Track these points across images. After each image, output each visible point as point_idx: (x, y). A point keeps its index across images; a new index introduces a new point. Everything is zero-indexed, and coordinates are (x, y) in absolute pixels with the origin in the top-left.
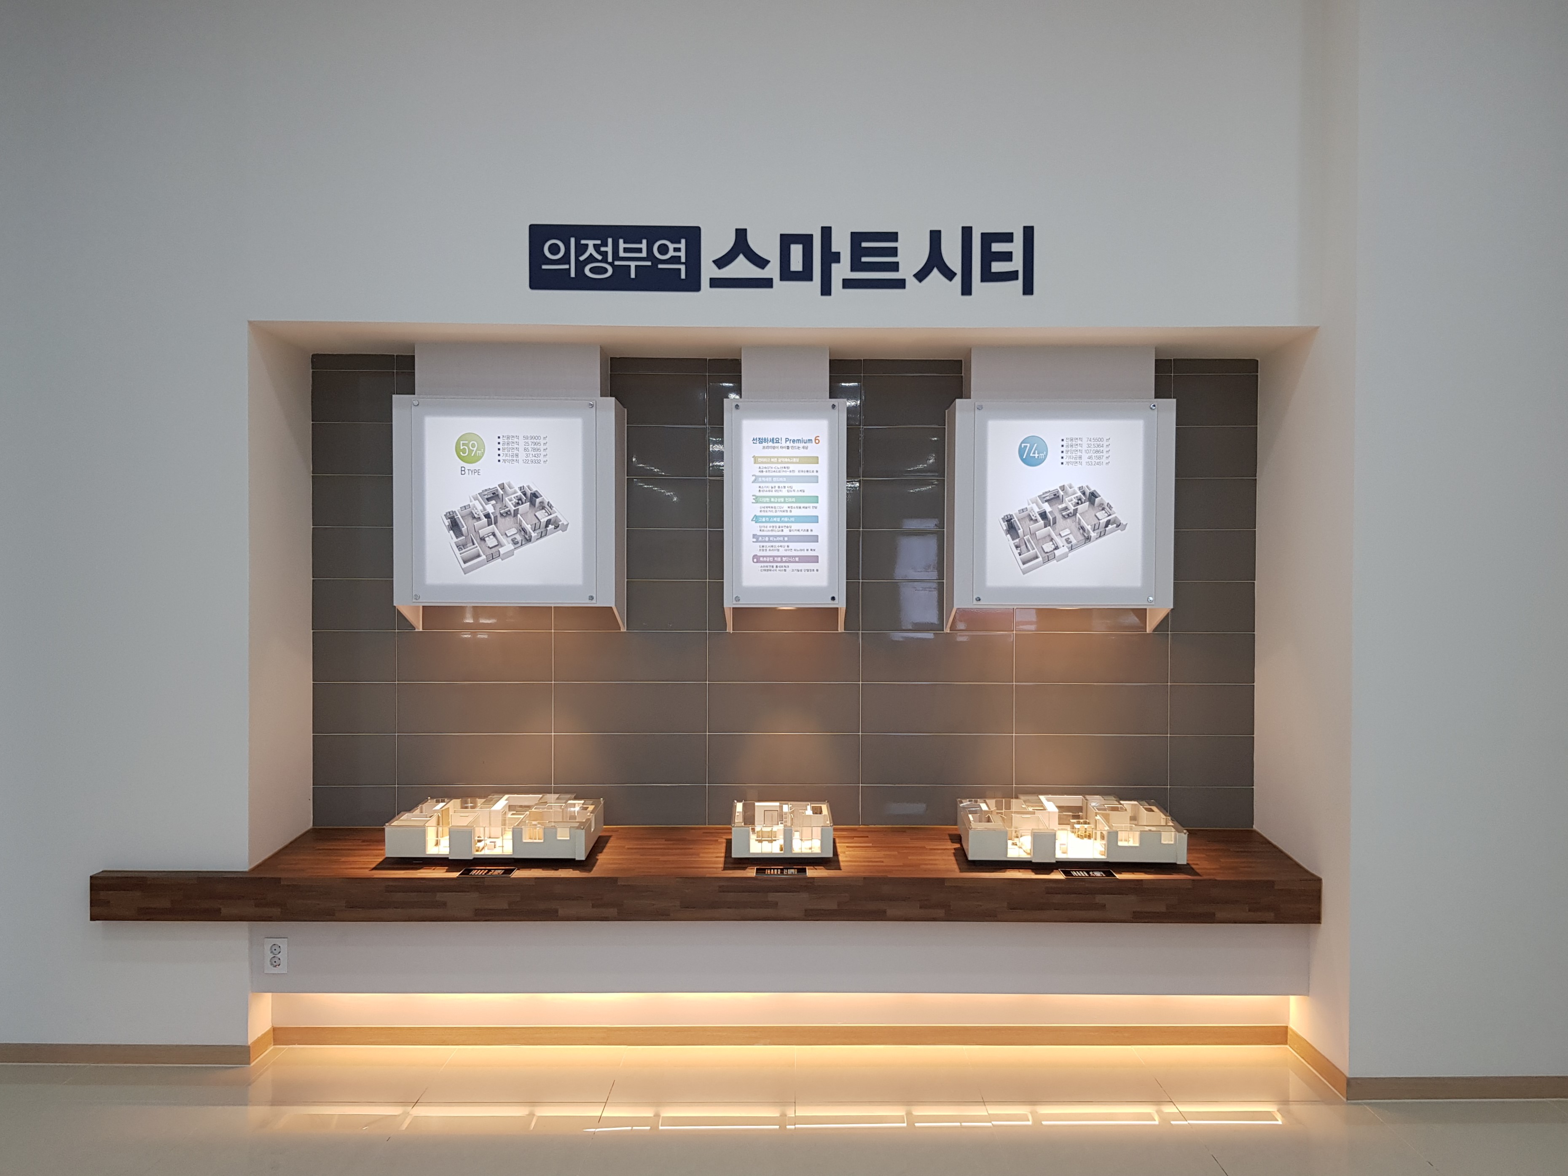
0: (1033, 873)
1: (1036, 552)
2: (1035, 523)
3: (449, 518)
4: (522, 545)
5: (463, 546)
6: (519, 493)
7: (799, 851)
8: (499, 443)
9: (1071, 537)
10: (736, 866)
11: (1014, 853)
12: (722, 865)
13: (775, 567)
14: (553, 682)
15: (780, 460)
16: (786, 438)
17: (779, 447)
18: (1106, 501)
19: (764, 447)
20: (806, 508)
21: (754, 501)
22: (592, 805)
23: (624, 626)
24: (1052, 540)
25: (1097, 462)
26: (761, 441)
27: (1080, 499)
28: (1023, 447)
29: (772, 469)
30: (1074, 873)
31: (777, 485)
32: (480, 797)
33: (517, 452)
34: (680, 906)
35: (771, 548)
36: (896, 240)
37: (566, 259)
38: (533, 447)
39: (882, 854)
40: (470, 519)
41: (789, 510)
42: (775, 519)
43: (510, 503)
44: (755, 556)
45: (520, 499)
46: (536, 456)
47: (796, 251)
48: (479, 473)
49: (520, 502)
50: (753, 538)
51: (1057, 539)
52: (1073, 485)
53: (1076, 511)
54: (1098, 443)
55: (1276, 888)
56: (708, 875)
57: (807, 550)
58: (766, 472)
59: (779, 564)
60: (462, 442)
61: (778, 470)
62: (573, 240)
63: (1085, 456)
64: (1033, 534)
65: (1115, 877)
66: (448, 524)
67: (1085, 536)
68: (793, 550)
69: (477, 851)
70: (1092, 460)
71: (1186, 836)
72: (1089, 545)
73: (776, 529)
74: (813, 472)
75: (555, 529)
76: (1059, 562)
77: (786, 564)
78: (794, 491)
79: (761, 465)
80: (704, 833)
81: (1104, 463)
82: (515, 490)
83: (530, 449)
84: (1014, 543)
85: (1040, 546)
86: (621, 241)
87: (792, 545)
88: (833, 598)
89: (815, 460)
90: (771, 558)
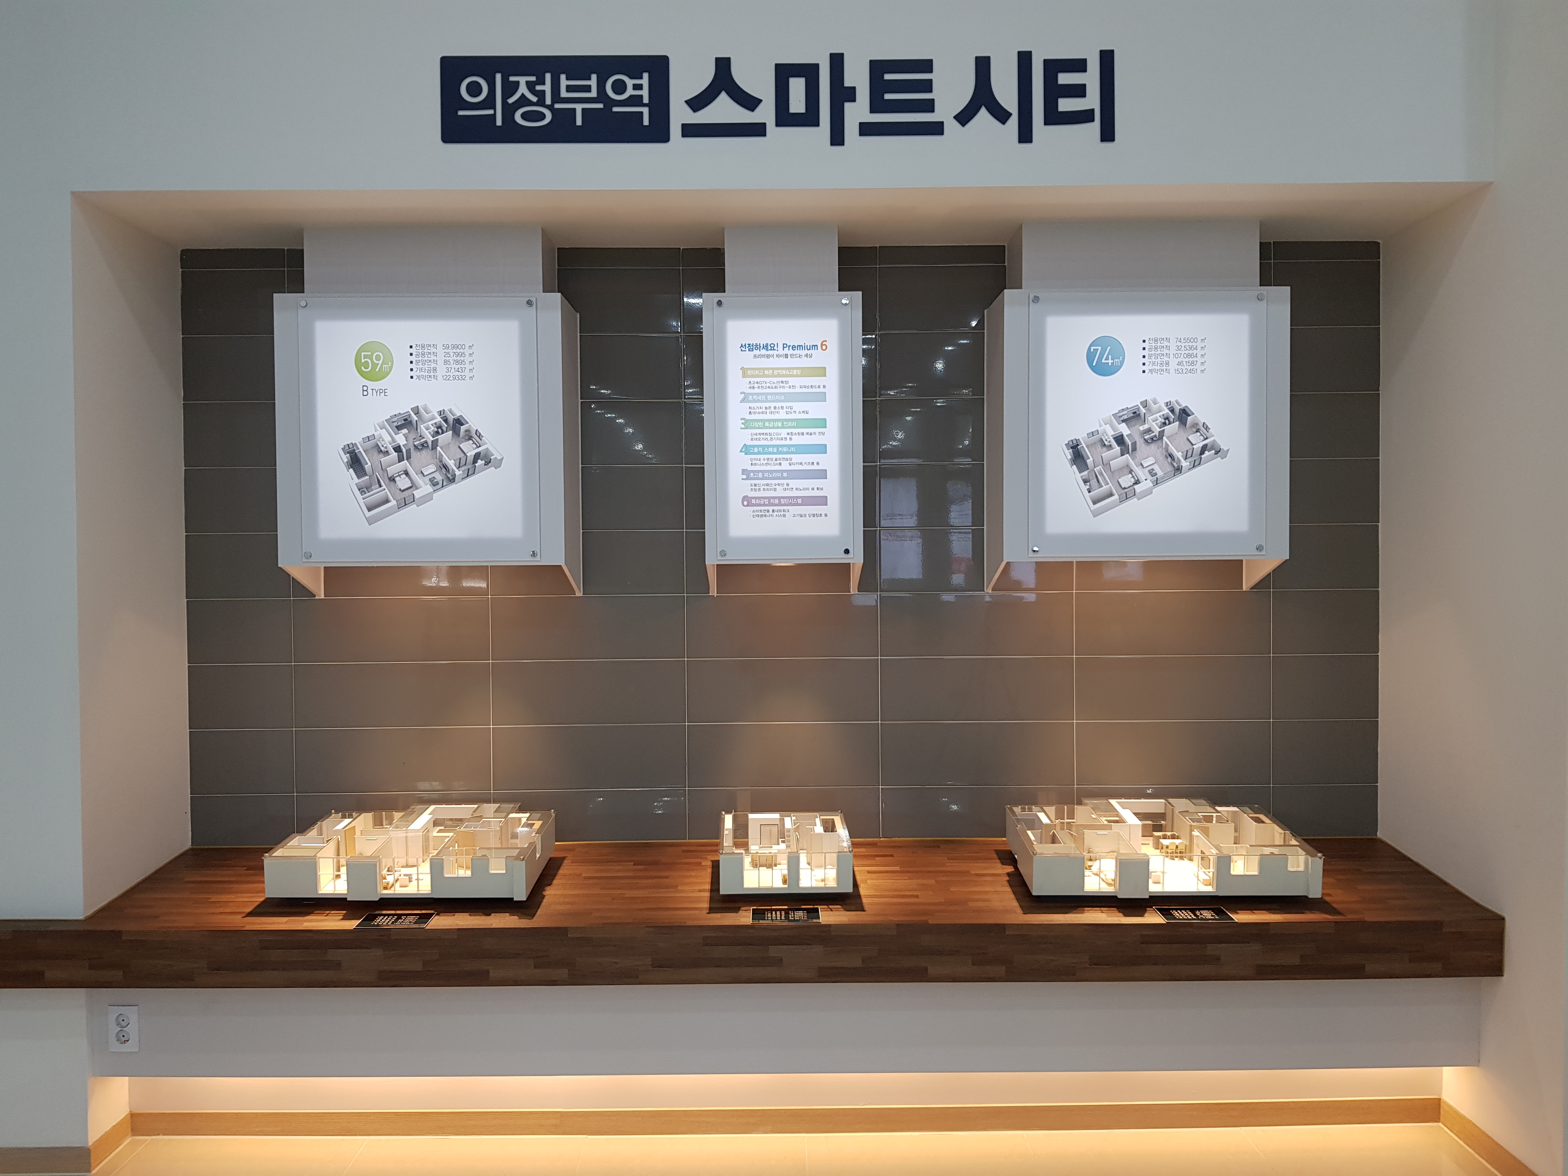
0: (1121, 914)
1: (1111, 489)
2: (1109, 450)
3: (348, 453)
4: (443, 487)
5: (367, 489)
6: (439, 419)
7: (808, 885)
8: (411, 354)
9: (1156, 467)
10: (727, 905)
11: (1093, 885)
12: (706, 905)
13: (771, 511)
14: (491, 661)
15: (776, 372)
16: (784, 344)
17: (775, 356)
18: (1202, 420)
19: (755, 356)
20: (811, 434)
21: (743, 426)
22: (539, 820)
23: (580, 590)
24: (1131, 471)
25: (1189, 369)
26: (751, 347)
27: (1167, 418)
28: (1092, 351)
29: (766, 385)
30: (1175, 913)
31: (773, 405)
32: (397, 810)
33: (435, 365)
34: (652, 965)
35: (766, 487)
36: (930, 71)
37: (489, 102)
38: (456, 359)
39: (914, 883)
40: (376, 453)
41: (788, 437)
42: (771, 449)
43: (427, 432)
44: (745, 498)
45: (440, 427)
46: (460, 370)
47: (797, 87)
48: (386, 394)
49: (440, 430)
50: (742, 474)
51: (1138, 471)
52: (1158, 399)
53: (1162, 434)
54: (1191, 344)
55: (1445, 930)
56: (689, 923)
57: (813, 489)
58: (759, 387)
59: (776, 508)
60: (363, 354)
61: (774, 385)
62: (498, 77)
63: (1173, 362)
64: (1106, 465)
65: (1233, 919)
66: (347, 460)
67: (1174, 467)
68: (794, 489)
69: (385, 888)
70: (1182, 367)
71: (1321, 862)
72: (1180, 478)
73: (772, 462)
74: (819, 387)
75: (485, 465)
76: (1140, 501)
77: (786, 508)
78: (795, 412)
79: (752, 380)
80: (683, 851)
81: (1199, 371)
82: (433, 414)
83: (452, 362)
84: (1081, 477)
85: (1116, 481)
86: (563, 77)
87: (793, 483)
88: (847, 551)
89: (821, 372)
90: (766, 500)
